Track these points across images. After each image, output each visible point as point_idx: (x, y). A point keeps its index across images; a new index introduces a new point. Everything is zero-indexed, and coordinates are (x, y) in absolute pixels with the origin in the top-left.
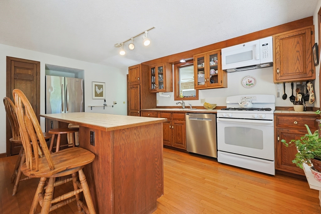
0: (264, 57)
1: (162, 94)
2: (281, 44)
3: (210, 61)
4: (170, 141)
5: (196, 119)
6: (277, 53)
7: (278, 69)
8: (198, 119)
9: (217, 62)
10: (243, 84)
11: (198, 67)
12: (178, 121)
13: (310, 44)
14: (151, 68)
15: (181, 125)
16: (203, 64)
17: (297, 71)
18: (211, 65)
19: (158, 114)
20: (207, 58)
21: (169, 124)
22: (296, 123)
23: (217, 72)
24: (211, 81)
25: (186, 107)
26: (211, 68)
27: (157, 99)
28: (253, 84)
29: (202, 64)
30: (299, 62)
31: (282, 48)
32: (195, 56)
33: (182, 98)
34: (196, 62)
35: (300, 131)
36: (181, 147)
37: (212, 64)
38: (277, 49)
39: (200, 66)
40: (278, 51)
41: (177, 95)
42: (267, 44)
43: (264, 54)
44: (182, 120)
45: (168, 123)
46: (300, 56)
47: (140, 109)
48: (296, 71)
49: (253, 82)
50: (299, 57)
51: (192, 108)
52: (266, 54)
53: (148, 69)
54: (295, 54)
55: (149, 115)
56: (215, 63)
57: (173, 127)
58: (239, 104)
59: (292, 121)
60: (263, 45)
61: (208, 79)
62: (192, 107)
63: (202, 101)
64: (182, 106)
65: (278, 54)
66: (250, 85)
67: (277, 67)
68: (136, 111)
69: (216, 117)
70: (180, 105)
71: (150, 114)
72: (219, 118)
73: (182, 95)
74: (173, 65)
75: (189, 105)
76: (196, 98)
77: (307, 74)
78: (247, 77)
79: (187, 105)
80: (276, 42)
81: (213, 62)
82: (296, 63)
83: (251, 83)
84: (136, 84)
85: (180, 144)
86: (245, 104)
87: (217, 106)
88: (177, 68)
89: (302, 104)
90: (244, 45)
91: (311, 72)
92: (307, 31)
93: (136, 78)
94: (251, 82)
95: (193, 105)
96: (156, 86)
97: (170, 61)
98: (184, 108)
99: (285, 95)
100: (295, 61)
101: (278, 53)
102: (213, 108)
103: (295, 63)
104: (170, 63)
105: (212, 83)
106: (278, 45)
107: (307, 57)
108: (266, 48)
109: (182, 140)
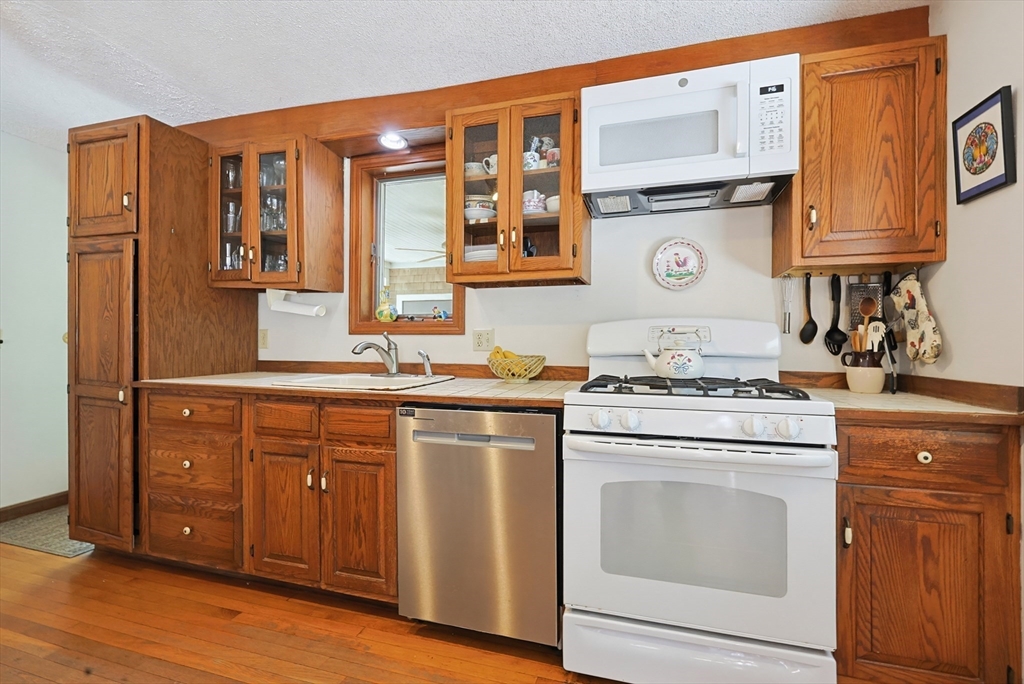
0: (767, 146)
1: (286, 298)
2: (828, 101)
3: (527, 148)
4: (305, 556)
5: (454, 441)
6: (809, 139)
7: (812, 207)
8: (462, 437)
9: (553, 155)
10: (656, 272)
11: (468, 174)
12: (355, 448)
13: (930, 113)
14: (225, 159)
15: (369, 468)
16: (493, 159)
17: (884, 224)
18: (526, 169)
19: (245, 407)
20: (509, 133)
21: (305, 466)
22: (926, 458)
23: (554, 203)
24: (526, 247)
25: (406, 369)
26: (531, 182)
27: (261, 327)
28: (691, 273)
29: (487, 163)
30: (892, 186)
31: (829, 116)
32: (454, 117)
33: (385, 325)
34: (456, 147)
35: (939, 497)
36: (367, 587)
37: (534, 163)
38: (809, 118)
39: (475, 170)
40: (813, 127)
41: (364, 307)
42: (780, 88)
43: (767, 134)
44: (374, 444)
45: (297, 460)
46: (896, 161)
47: (136, 377)
48: (878, 223)
49: (693, 264)
50: (891, 164)
51: (434, 374)
52: (776, 134)
53: (206, 160)
54: (877, 148)
55: (187, 412)
56: (544, 162)
57: (323, 480)
58: (647, 361)
59: (906, 447)
60: (764, 91)
61: (513, 234)
62: (432, 366)
63: (480, 340)
64: (383, 364)
65: (813, 141)
66: (681, 277)
67: (806, 200)
68: (106, 392)
69: (560, 432)
70: (372, 356)
71: (195, 407)
72: (572, 432)
73: (385, 310)
74: (347, 162)
75: (420, 360)
76: (453, 323)
77: (920, 238)
78: (672, 242)
79: (408, 356)
80: (807, 90)
81: (537, 155)
82: (879, 188)
83: (685, 268)
84: (114, 229)
85: (365, 572)
86: (680, 361)
87: (547, 364)
88: (366, 177)
89: (877, 364)
90: (683, 83)
91: (933, 232)
92: (922, 59)
93: (110, 195)
94: (685, 263)
95: (437, 359)
96: (246, 252)
97: (330, 130)
98: (394, 370)
99: (811, 326)
100: (878, 179)
101: (815, 136)
102: (533, 375)
103: (875, 188)
104: (327, 143)
105: (530, 254)
106: (816, 104)
107: (920, 167)
108: (776, 104)
109: (377, 555)
